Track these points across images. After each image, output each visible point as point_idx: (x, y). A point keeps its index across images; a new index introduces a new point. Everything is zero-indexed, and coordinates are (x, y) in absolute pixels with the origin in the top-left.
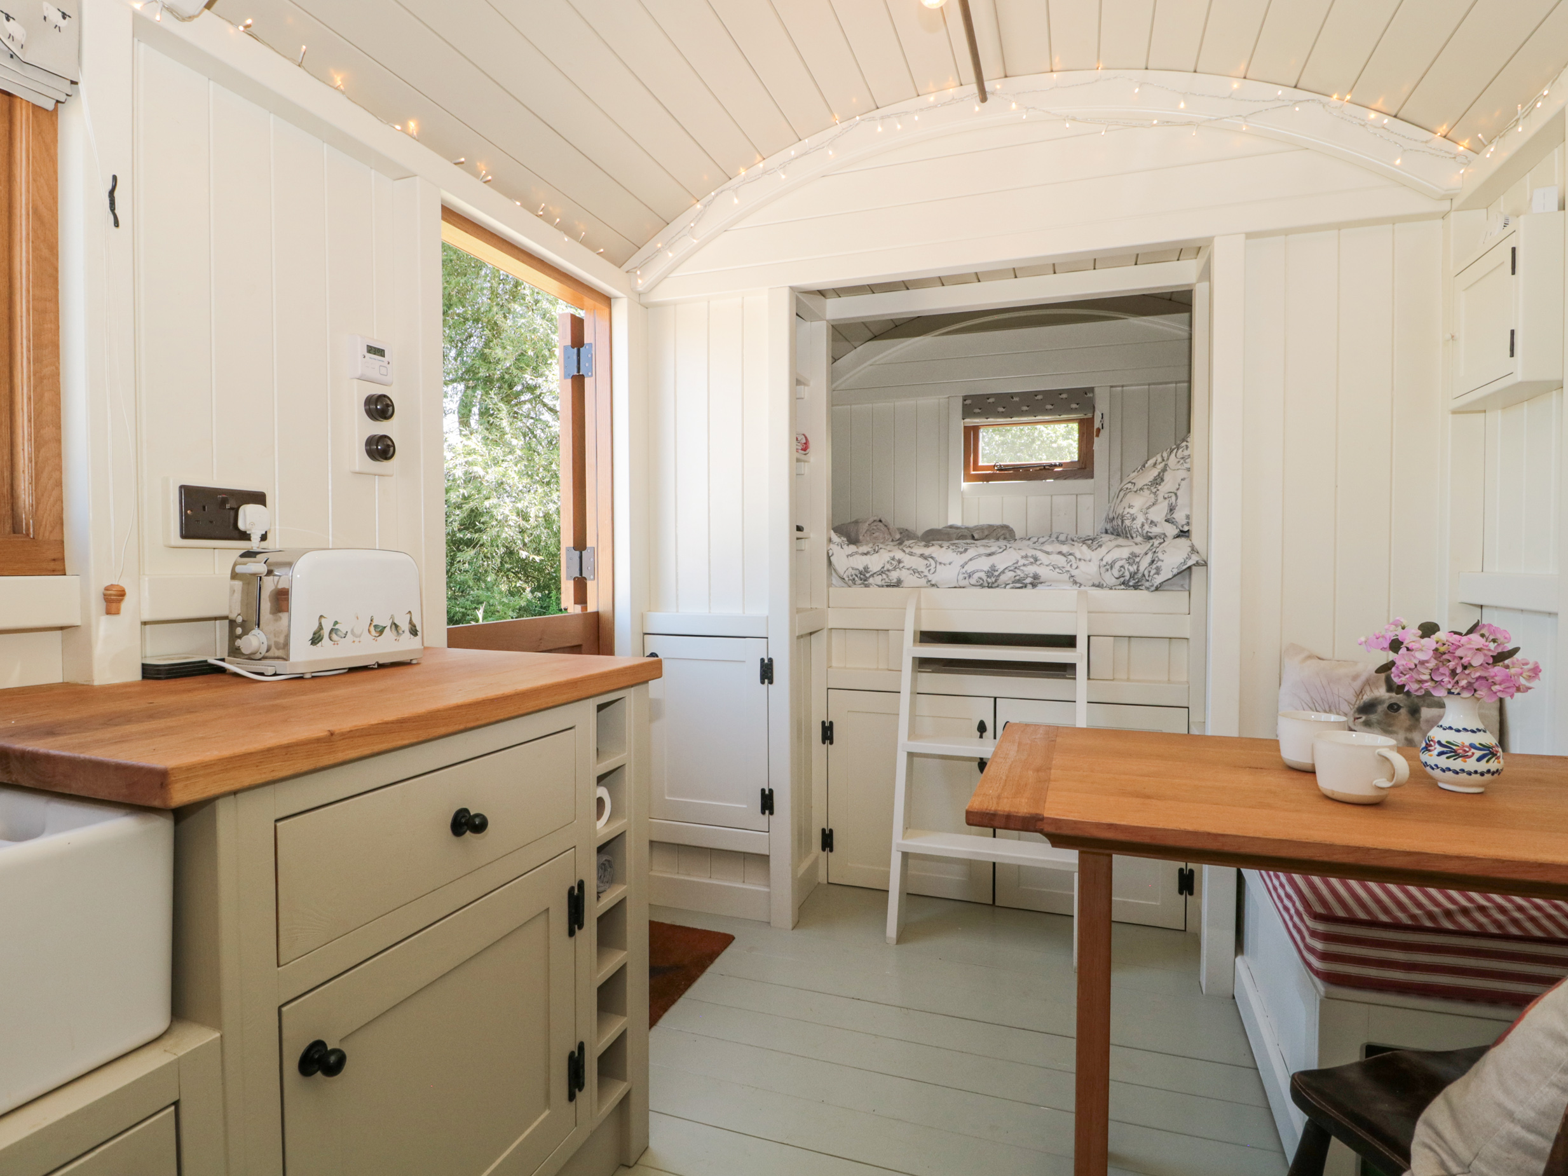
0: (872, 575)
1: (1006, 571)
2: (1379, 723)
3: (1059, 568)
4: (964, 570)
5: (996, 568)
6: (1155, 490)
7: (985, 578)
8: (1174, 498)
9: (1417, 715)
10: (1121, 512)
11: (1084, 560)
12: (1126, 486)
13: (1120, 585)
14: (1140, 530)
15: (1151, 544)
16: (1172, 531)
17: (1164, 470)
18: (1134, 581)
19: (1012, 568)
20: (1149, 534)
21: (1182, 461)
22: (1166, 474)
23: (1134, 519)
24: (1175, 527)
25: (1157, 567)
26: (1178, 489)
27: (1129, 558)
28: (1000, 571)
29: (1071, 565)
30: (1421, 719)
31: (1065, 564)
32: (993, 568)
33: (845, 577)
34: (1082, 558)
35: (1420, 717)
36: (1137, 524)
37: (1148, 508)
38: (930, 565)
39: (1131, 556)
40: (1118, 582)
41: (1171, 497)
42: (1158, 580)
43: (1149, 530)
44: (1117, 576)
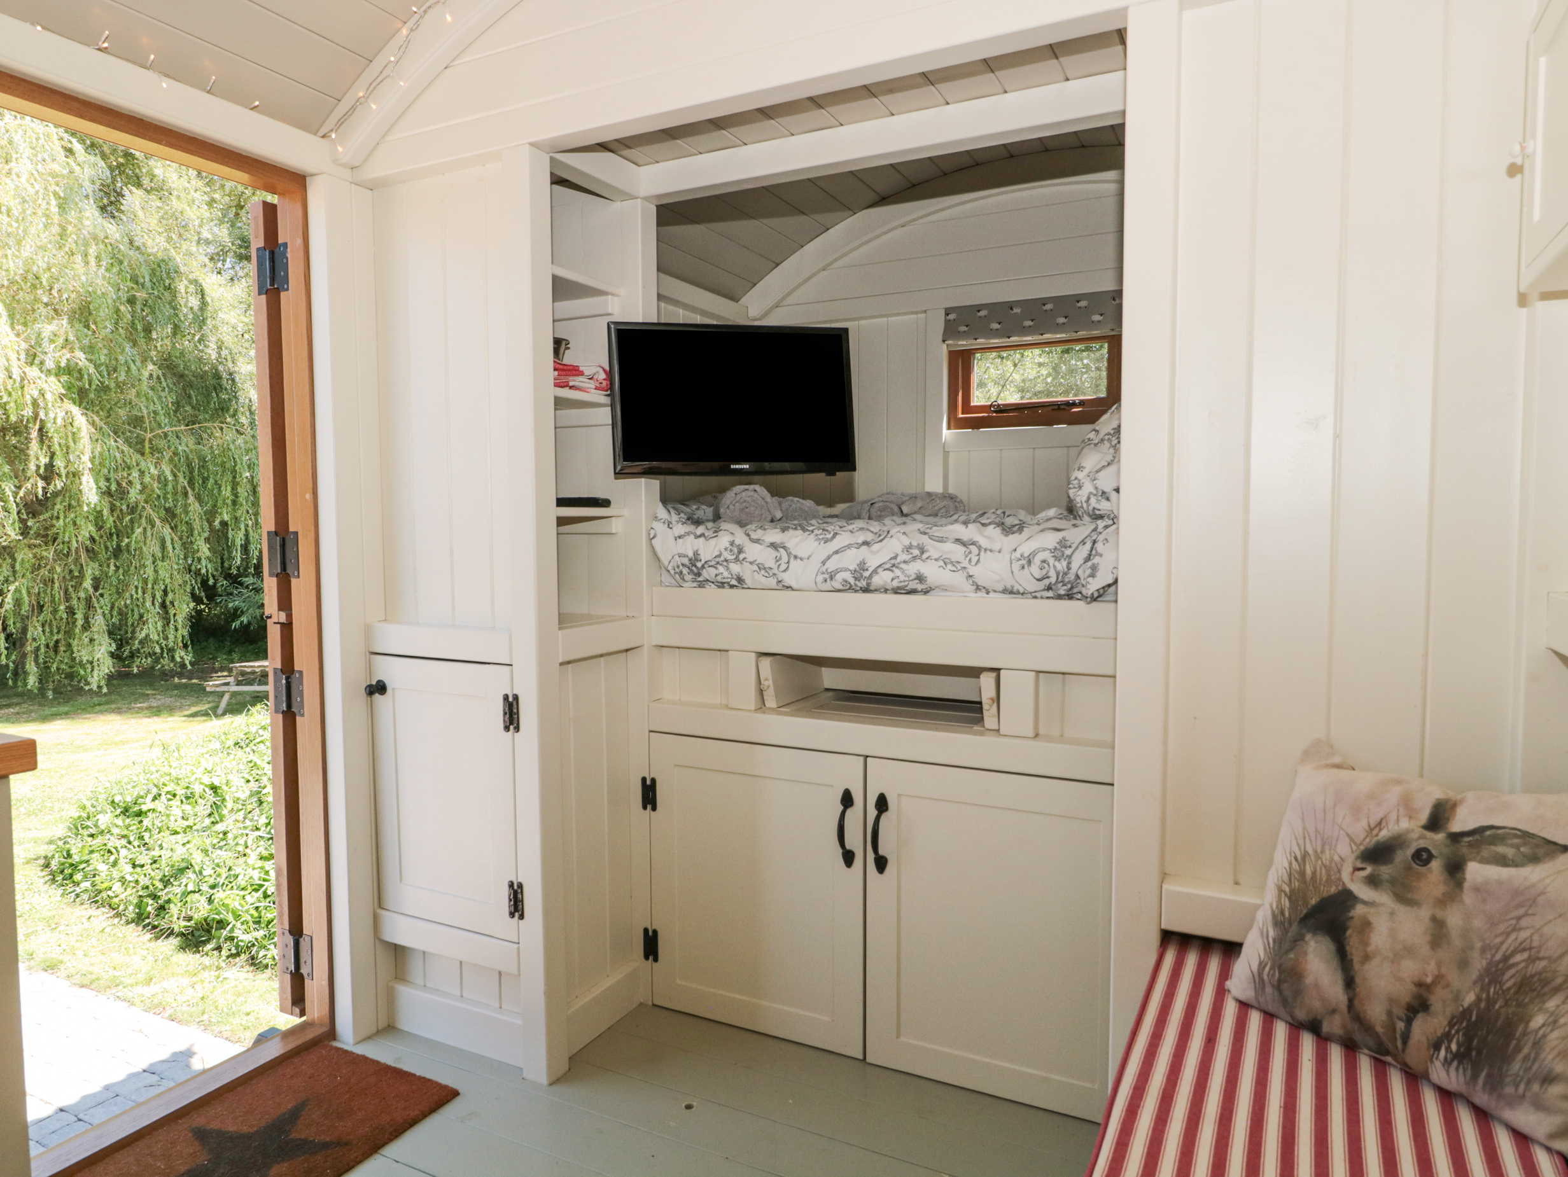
1: (880, 570)
2: (1393, 881)
3: (952, 562)
4: (824, 569)
5: (868, 566)
7: (852, 581)
9: (1459, 876)
11: (990, 550)
13: (1045, 592)
14: (1085, 505)
15: (1093, 527)
18: (1065, 588)
19: (888, 566)
20: (1098, 512)
25: (1093, 565)
27: (1055, 549)
28: (871, 570)
29: (970, 560)
30: (1467, 885)
31: (961, 558)
32: (862, 566)
33: (671, 568)
34: (990, 547)
35: (1464, 879)
37: (1097, 472)
38: (780, 558)
39: (1058, 547)
40: (1042, 585)
42: (1093, 587)
43: (1097, 506)
44: (1038, 577)
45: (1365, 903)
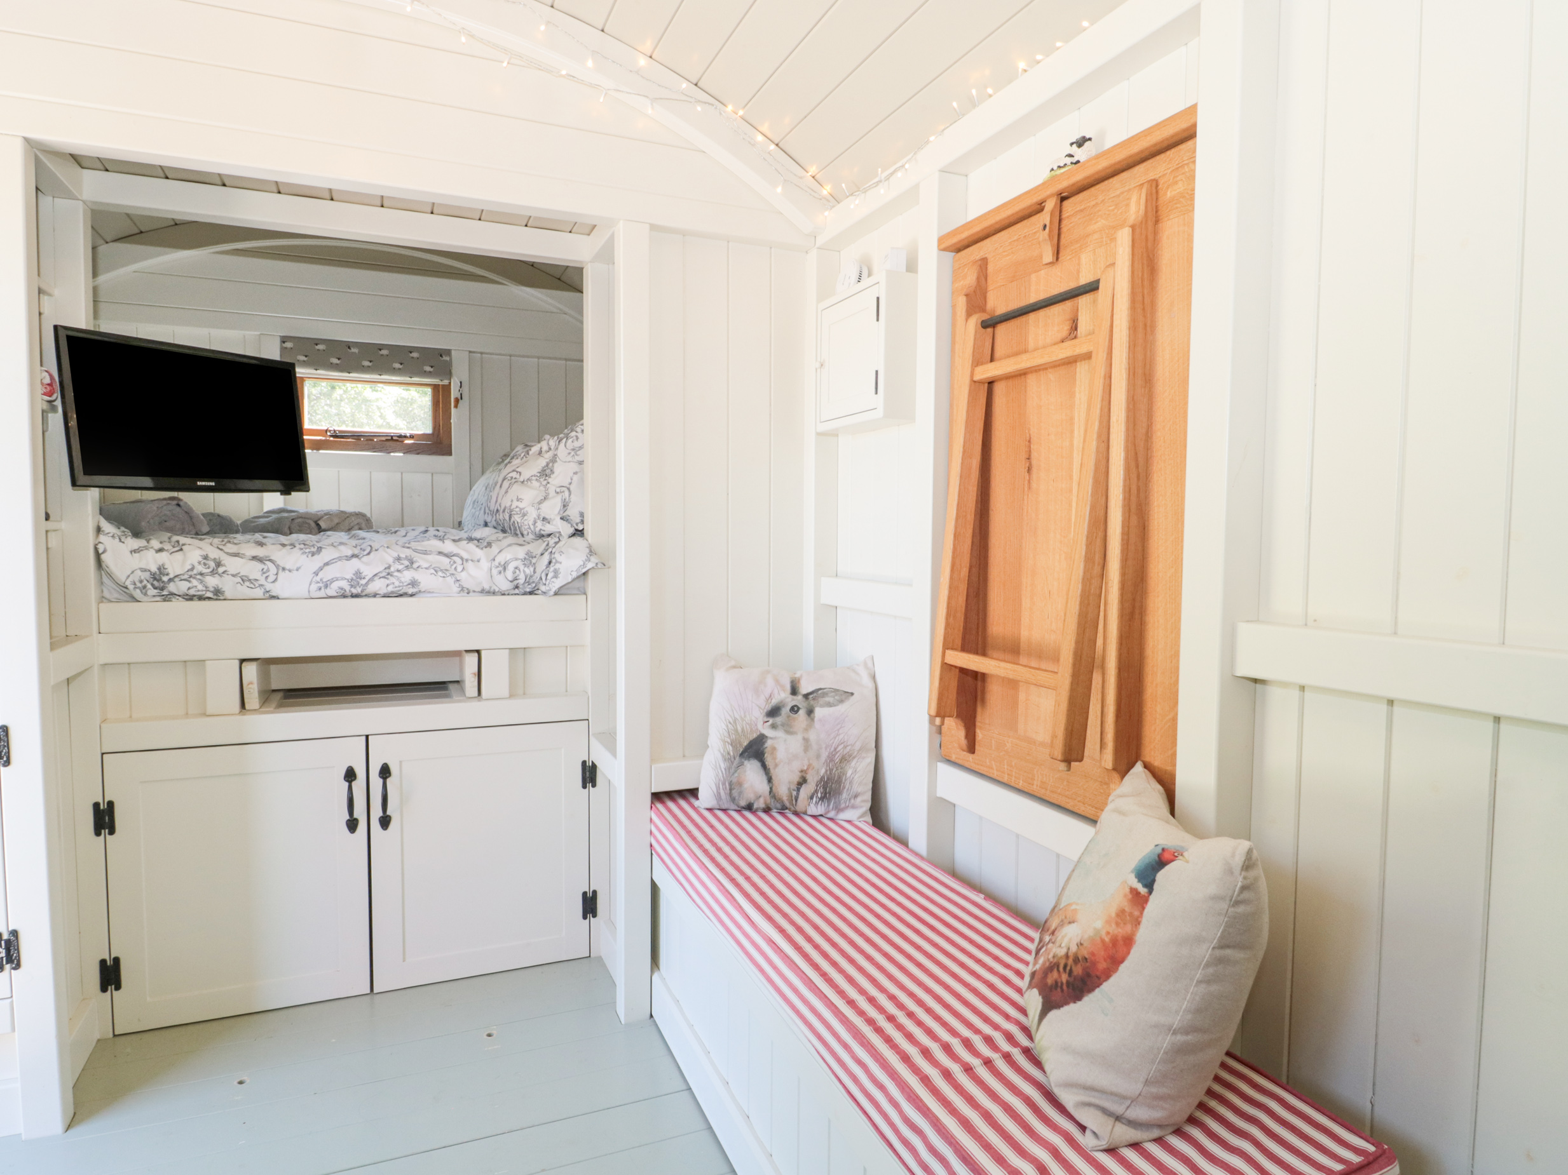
0: (174, 582)
1: (375, 578)
2: (783, 725)
3: (441, 570)
4: (318, 578)
5: (363, 574)
6: (545, 482)
7: (347, 588)
8: (567, 493)
9: (812, 715)
10: (508, 505)
11: (472, 561)
12: (510, 475)
13: (514, 589)
14: (532, 527)
15: (546, 543)
16: (567, 529)
17: (554, 460)
18: (530, 586)
19: (384, 574)
20: (542, 532)
21: (573, 453)
22: (556, 465)
23: (524, 515)
24: (569, 525)
25: (555, 569)
26: (570, 484)
27: (524, 558)
28: (366, 578)
29: (456, 569)
30: (816, 719)
31: (449, 567)
32: (358, 575)
33: (128, 585)
34: (470, 558)
35: (814, 717)
36: (529, 520)
37: (540, 503)
38: (268, 570)
39: (527, 557)
40: (512, 586)
41: (563, 492)
42: (556, 584)
43: (543, 528)
44: (510, 579)
45: (771, 738)
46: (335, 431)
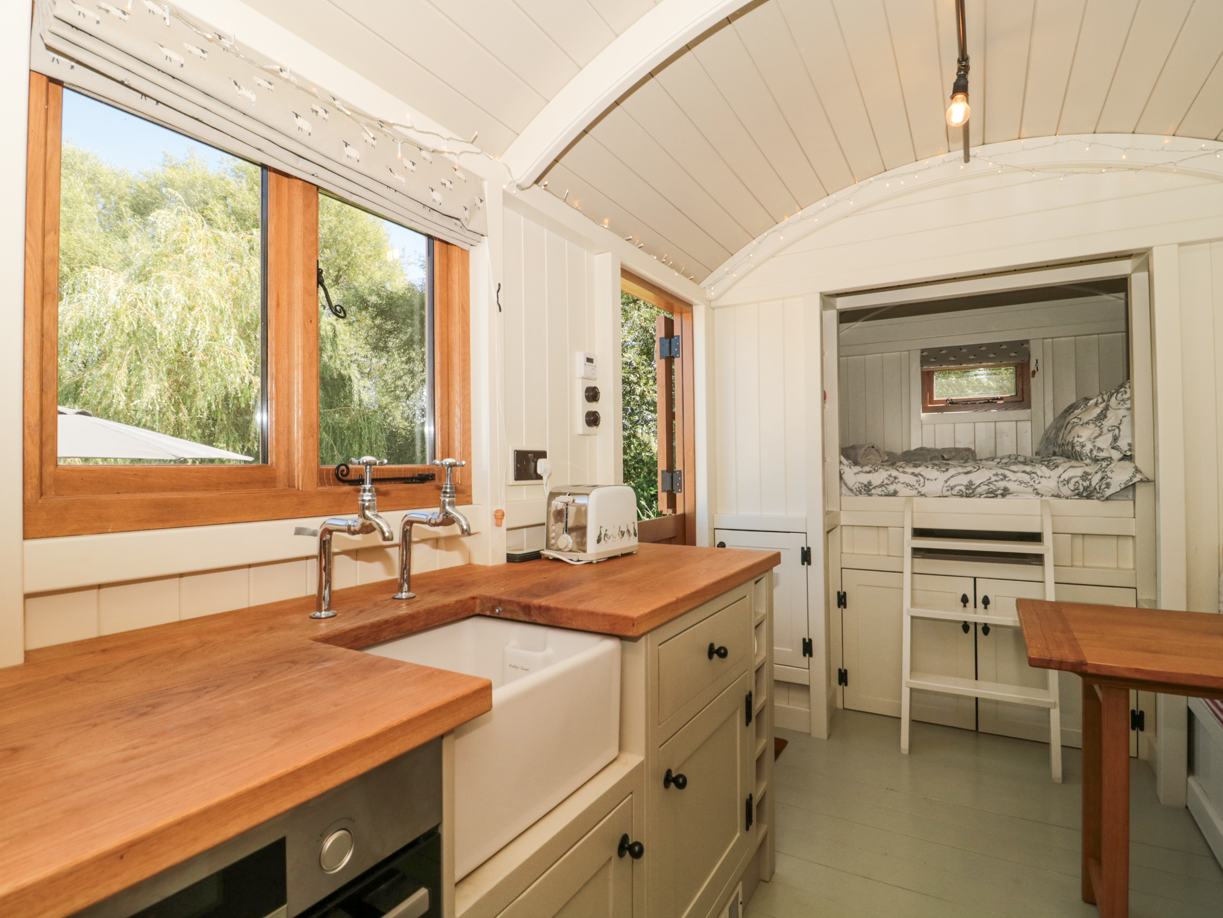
0: (875, 488)
1: (982, 485)
3: (1024, 483)
4: (947, 484)
5: (974, 483)
6: (1100, 424)
7: (964, 490)
8: (1117, 431)
10: (1071, 440)
11: (1045, 477)
12: (1073, 420)
13: (1075, 496)
14: (1089, 454)
15: (1100, 465)
16: (1116, 455)
17: (1107, 408)
18: (1087, 493)
19: (986, 483)
20: (1097, 458)
21: (1122, 403)
22: (1108, 412)
23: (1083, 446)
24: (1119, 453)
25: (1107, 483)
26: (1120, 424)
27: (1083, 476)
28: (976, 485)
29: (1034, 481)
31: (1029, 480)
32: (971, 483)
33: (853, 488)
34: (1043, 475)
36: (1087, 450)
37: (1096, 438)
38: (919, 481)
39: (1084, 474)
40: (1074, 493)
41: (1114, 430)
42: (1108, 492)
43: (1097, 455)
44: (1072, 489)
46: (952, 400)
